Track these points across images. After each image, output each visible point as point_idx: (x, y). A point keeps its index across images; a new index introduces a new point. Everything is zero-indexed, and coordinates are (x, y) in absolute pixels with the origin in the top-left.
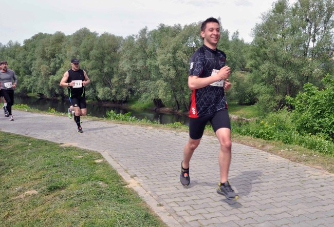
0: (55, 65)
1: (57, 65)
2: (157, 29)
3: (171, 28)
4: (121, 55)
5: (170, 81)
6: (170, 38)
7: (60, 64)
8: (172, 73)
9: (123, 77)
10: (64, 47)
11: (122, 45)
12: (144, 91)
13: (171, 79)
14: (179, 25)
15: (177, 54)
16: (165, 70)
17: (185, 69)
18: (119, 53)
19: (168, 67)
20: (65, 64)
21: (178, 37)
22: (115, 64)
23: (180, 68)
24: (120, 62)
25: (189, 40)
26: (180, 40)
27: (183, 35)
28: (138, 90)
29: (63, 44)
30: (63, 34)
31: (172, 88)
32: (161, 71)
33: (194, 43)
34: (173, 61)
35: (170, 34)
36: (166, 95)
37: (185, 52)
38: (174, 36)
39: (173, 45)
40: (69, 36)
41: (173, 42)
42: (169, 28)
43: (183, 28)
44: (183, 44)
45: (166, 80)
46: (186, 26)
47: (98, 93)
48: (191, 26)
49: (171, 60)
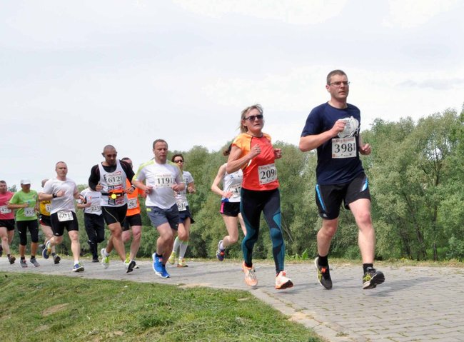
0: (192, 205)
1: (195, 205)
2: (370, 130)
3: (394, 127)
4: (306, 181)
5: (398, 222)
6: (393, 143)
7: (199, 202)
8: (400, 207)
9: (312, 219)
10: (207, 173)
11: (307, 162)
12: (350, 244)
13: (399, 218)
14: (410, 119)
15: (408, 172)
16: (387, 201)
17: (423, 199)
18: (303, 177)
19: (392, 197)
20: (208, 201)
21: (408, 140)
22: (296, 197)
23: (414, 197)
24: (305, 193)
25: (429, 145)
26: (413, 147)
27: (418, 137)
28: (339, 242)
29: (205, 167)
30: (205, 149)
31: (401, 234)
32: (379, 205)
33: (438, 151)
34: (401, 185)
35: (394, 137)
36: (390, 249)
37: (422, 168)
38: (401, 140)
39: (400, 155)
40: (215, 154)
41: (399, 150)
42: (391, 126)
43: (416, 124)
44: (417, 151)
45: (389, 221)
46: (422, 120)
47: (267, 251)
48: (430, 119)
49: (397, 184)
